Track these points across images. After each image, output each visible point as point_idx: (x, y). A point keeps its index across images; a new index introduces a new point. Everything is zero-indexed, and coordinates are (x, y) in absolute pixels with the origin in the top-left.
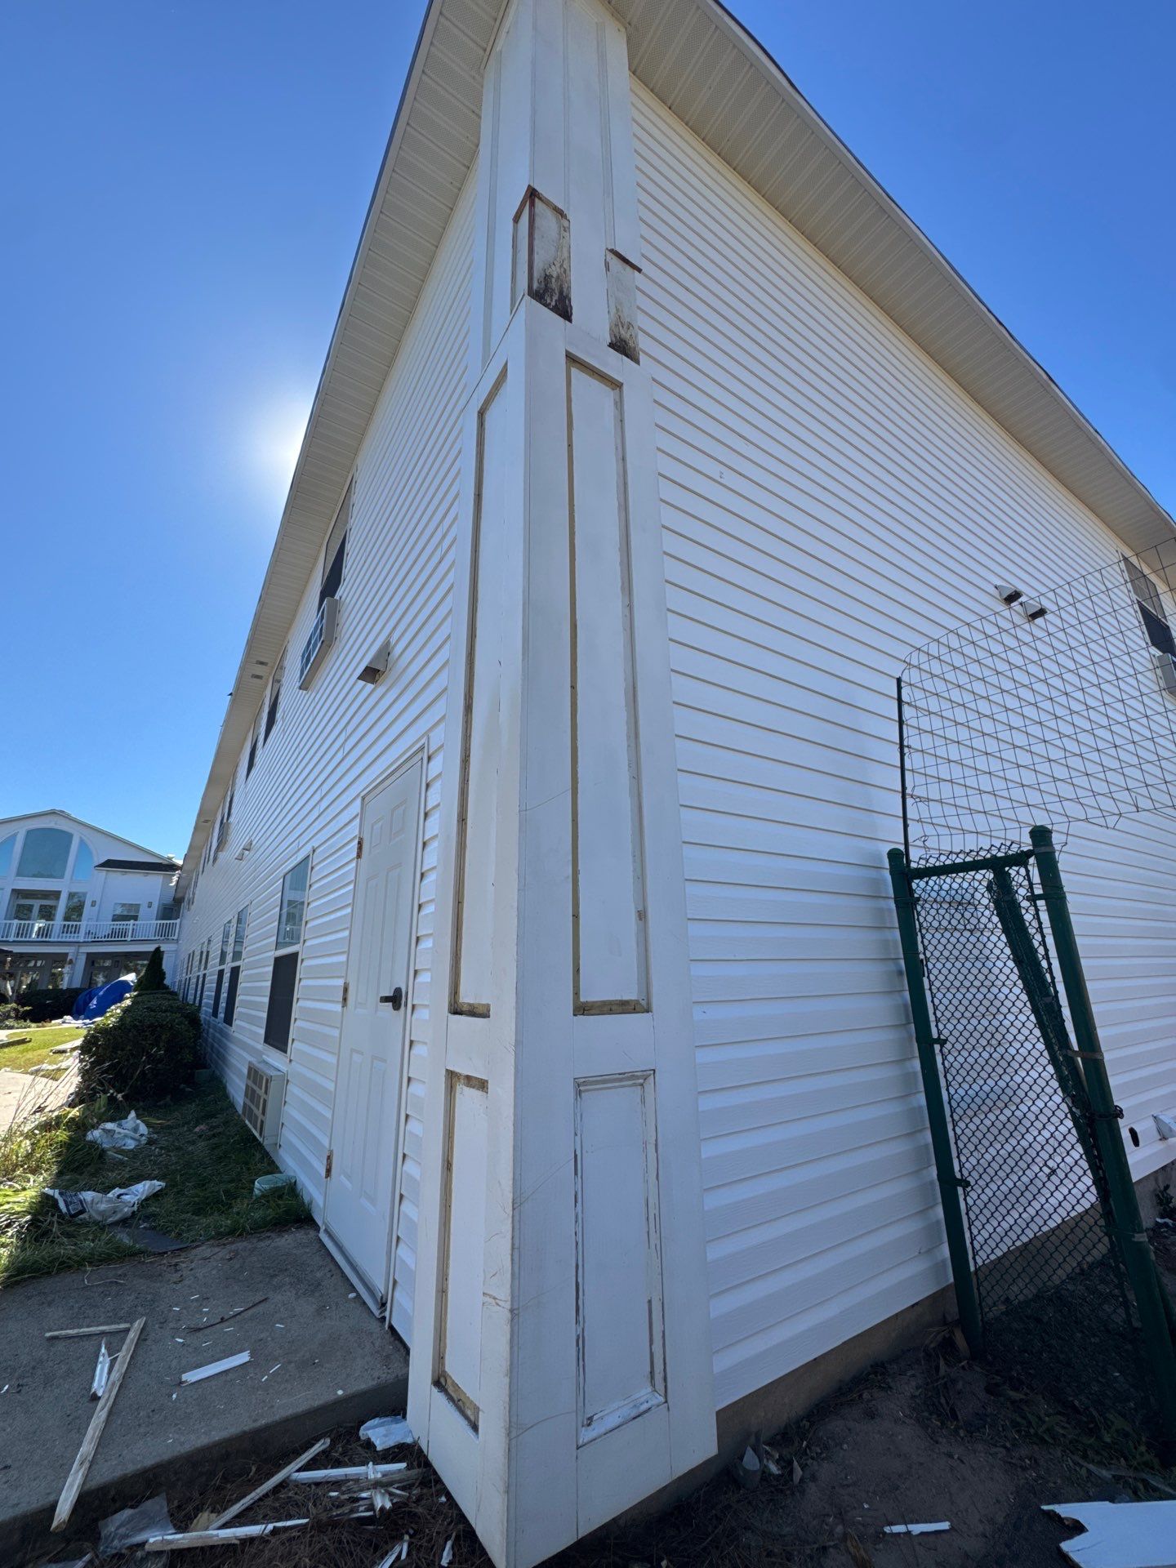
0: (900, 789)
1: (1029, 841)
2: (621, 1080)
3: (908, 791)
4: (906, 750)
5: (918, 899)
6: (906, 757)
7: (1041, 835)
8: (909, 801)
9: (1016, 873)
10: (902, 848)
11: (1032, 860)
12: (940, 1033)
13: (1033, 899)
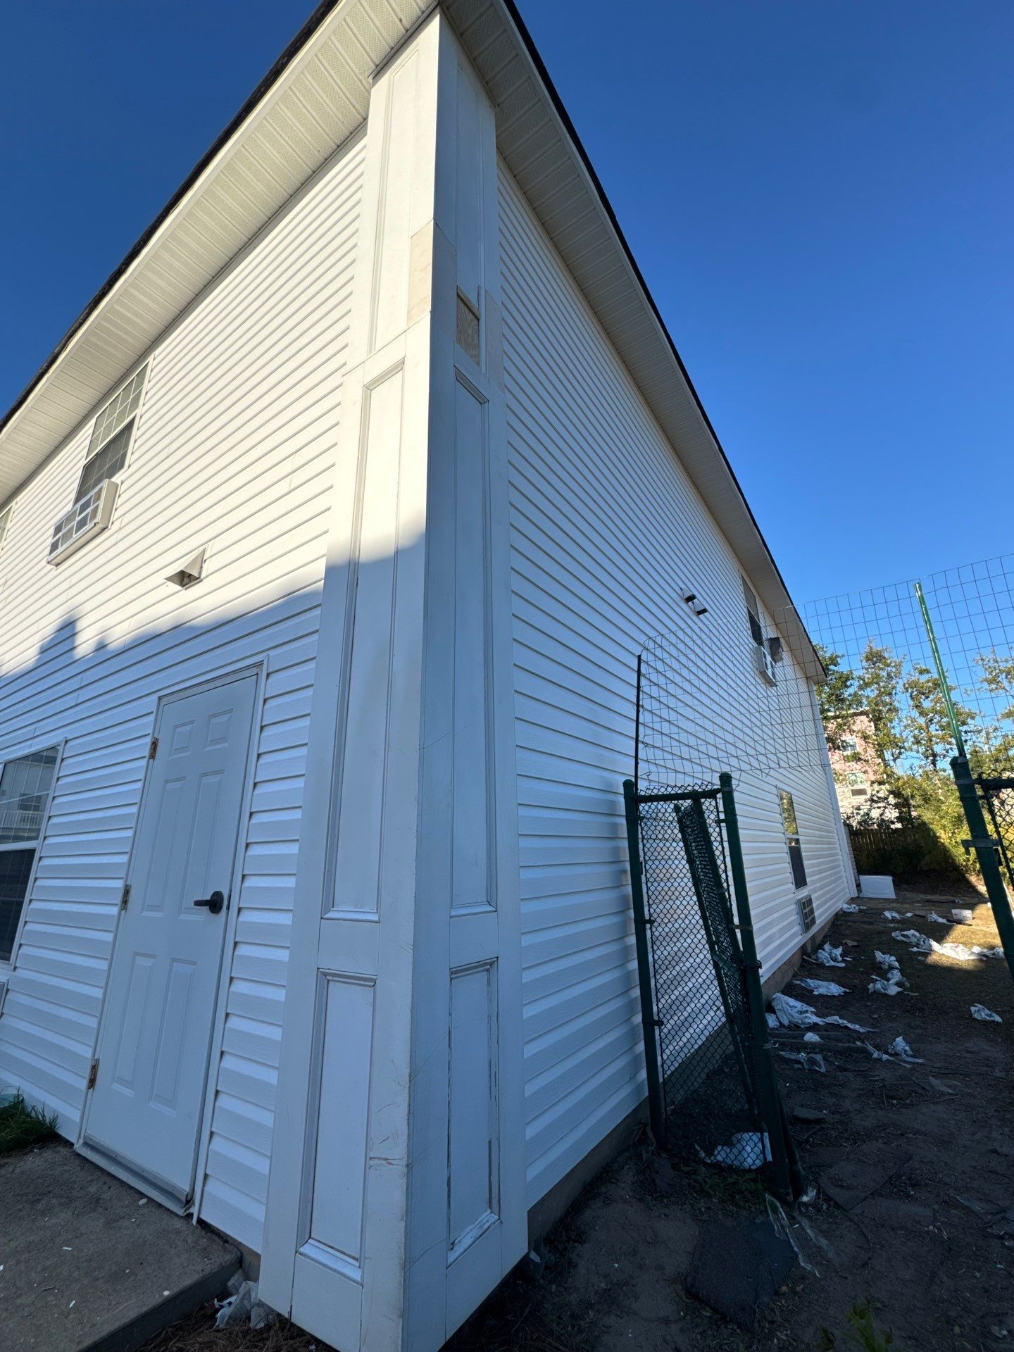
0: (634, 737)
1: (719, 783)
2: (477, 967)
3: (640, 738)
4: (641, 709)
5: (643, 818)
6: (640, 713)
7: (726, 779)
8: (641, 746)
9: (707, 804)
10: (633, 780)
11: (719, 795)
12: (650, 915)
13: (718, 822)
